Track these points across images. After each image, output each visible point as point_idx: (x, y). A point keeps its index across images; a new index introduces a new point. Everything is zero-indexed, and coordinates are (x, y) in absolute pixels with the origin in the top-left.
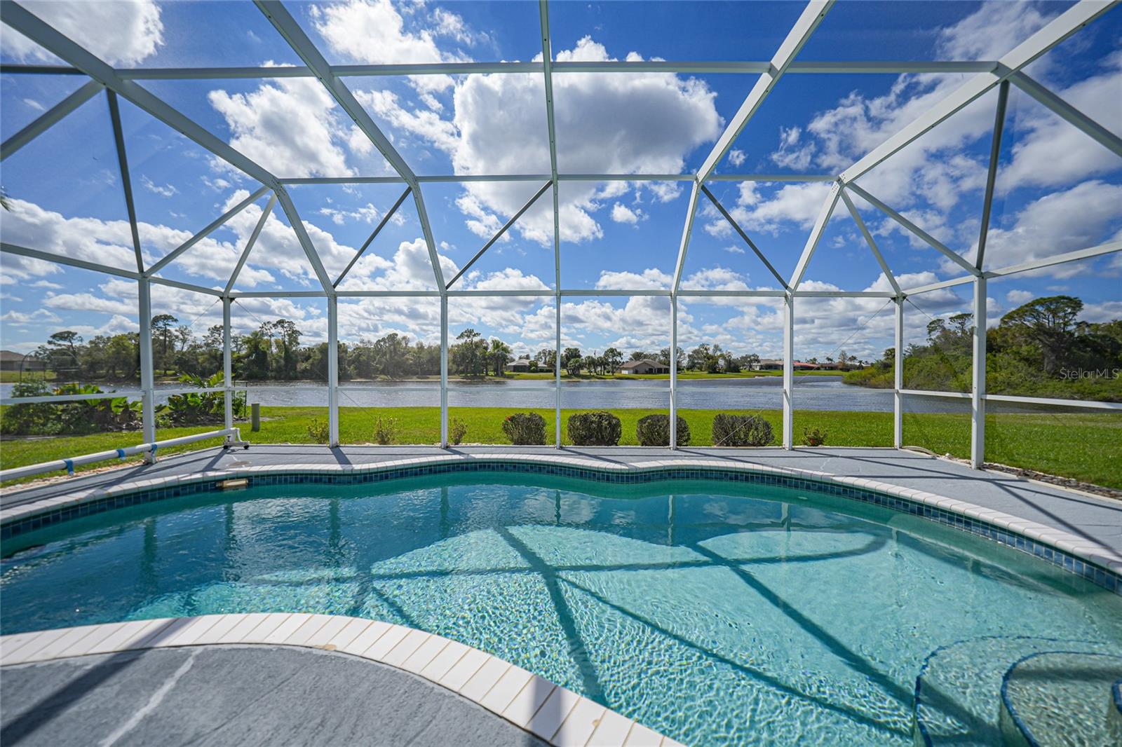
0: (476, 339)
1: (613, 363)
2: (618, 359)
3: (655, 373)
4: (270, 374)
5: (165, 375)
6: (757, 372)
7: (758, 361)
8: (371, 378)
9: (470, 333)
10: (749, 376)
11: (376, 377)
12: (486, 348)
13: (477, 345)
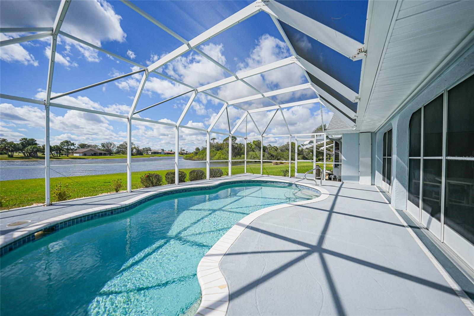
1: (67, 149)
3: (98, 156)
6: (150, 155)
7: (150, 150)
10: (148, 157)
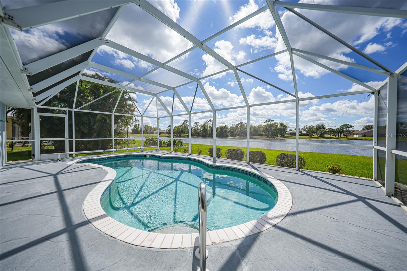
0: (272, 123)
1: (346, 131)
2: (350, 129)
4: (207, 135)
5: (186, 135)
8: (234, 137)
9: (269, 120)
11: (236, 137)
12: (277, 126)
13: (272, 125)
